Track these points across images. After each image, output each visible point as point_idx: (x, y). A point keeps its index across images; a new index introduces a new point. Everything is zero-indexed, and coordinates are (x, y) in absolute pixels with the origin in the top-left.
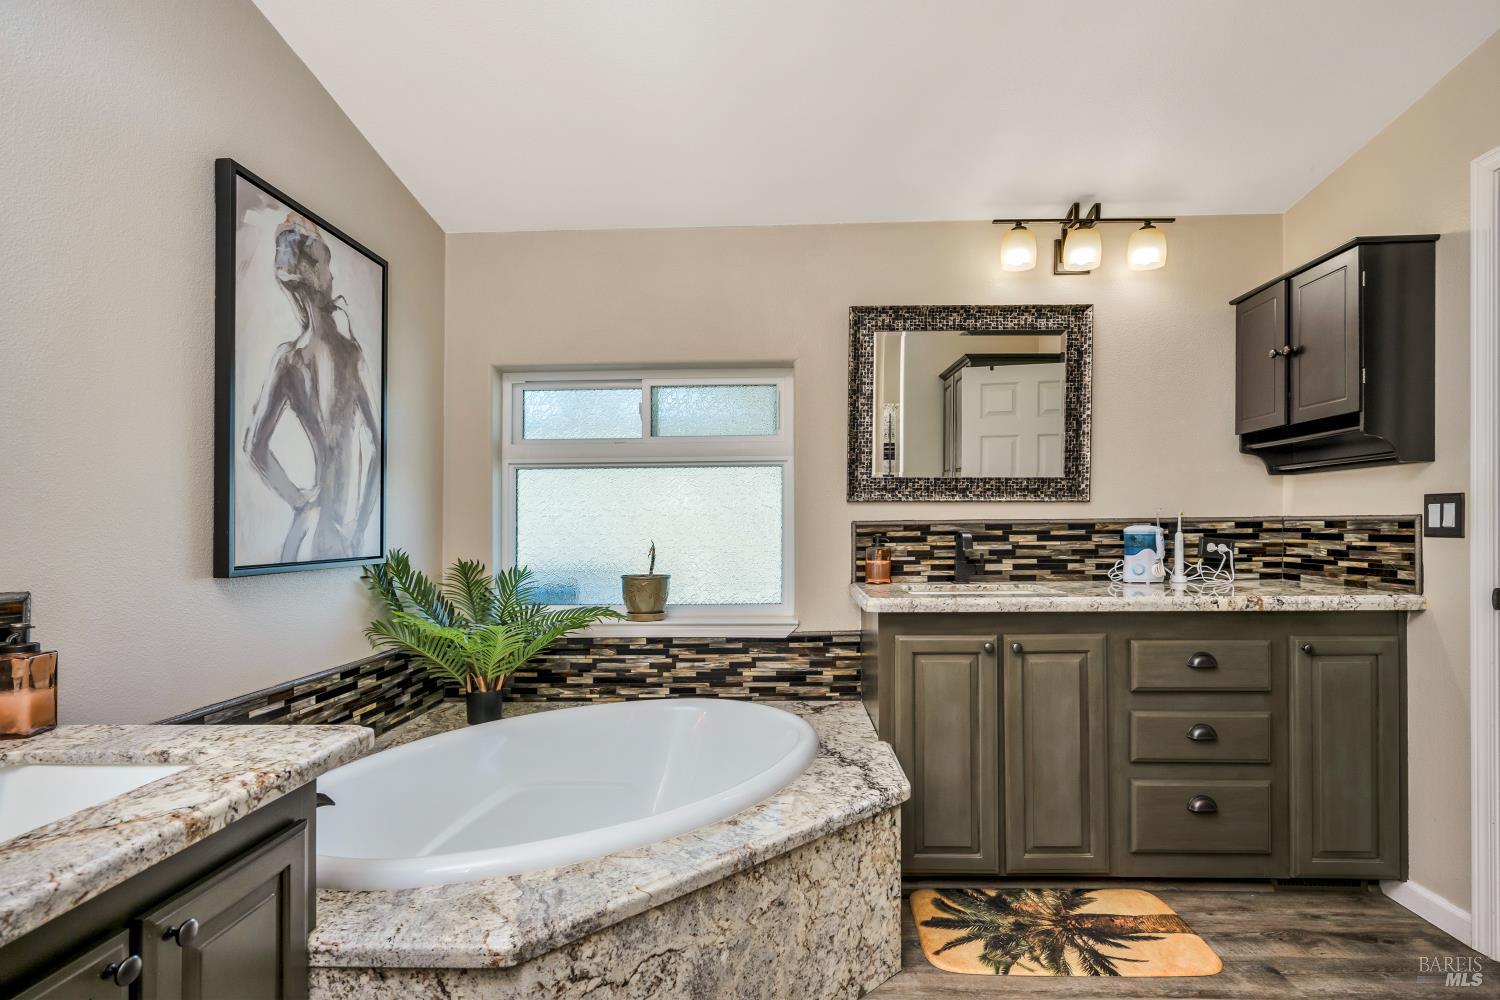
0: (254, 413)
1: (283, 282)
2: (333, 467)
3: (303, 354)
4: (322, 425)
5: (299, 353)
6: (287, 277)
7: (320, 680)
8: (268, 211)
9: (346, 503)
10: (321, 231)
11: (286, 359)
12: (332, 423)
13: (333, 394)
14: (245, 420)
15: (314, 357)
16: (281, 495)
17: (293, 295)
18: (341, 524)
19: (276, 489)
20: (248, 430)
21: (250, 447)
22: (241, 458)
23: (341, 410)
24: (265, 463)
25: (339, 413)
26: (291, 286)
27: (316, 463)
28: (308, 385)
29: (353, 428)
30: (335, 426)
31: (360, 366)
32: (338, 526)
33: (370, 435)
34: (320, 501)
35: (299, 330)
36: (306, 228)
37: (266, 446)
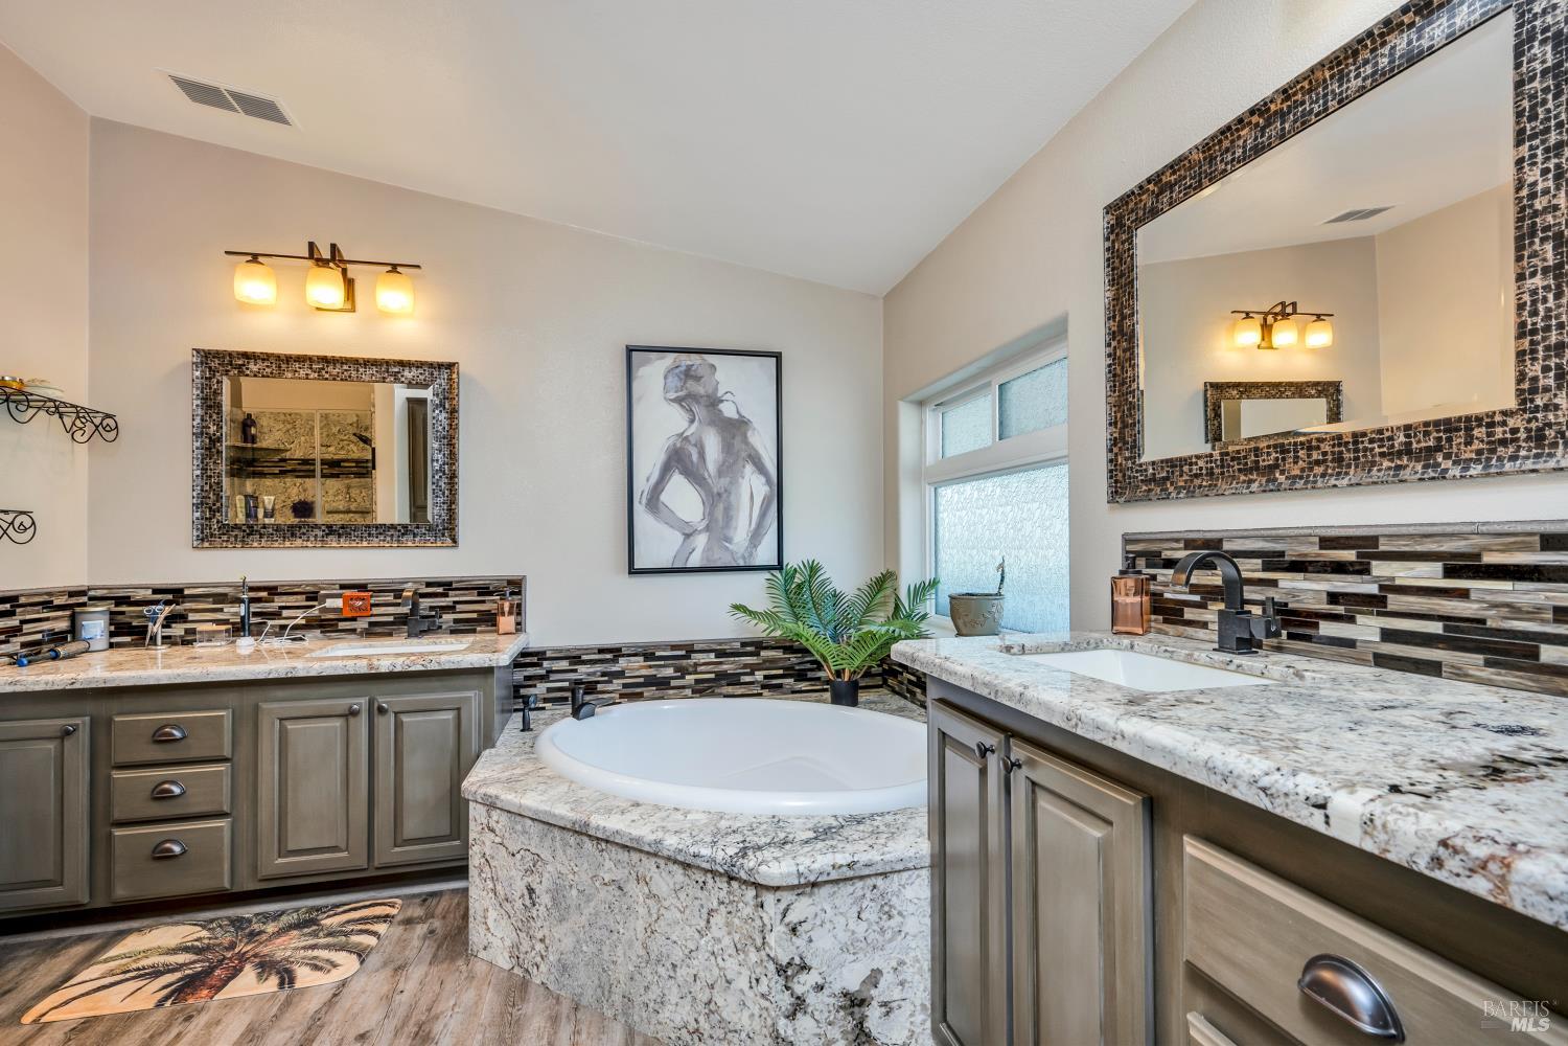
0: (648, 480)
1: (671, 400)
2: (721, 506)
3: (690, 438)
4: (709, 481)
5: (686, 439)
6: (673, 395)
7: (720, 644)
8: (659, 362)
9: (736, 528)
10: (705, 356)
11: (675, 445)
12: (720, 477)
13: (721, 457)
14: (642, 486)
15: (701, 438)
16: (672, 527)
17: (682, 405)
18: (730, 543)
19: (666, 523)
20: (642, 492)
21: (644, 501)
22: (639, 508)
23: (731, 466)
24: (657, 509)
25: (728, 468)
26: (678, 401)
27: (704, 503)
28: (695, 457)
29: (743, 478)
30: (722, 480)
31: (749, 434)
32: (727, 544)
33: (763, 480)
34: (708, 528)
35: (686, 424)
36: (686, 360)
37: (658, 498)
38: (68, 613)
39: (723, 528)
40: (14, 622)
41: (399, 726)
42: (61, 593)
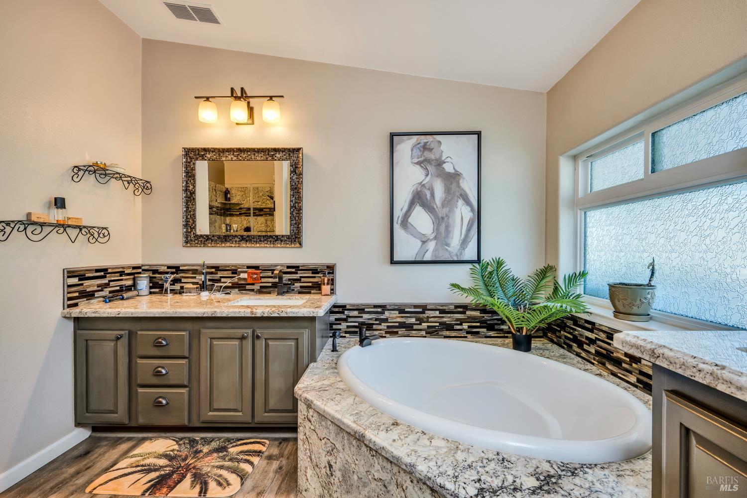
0: (401, 210)
1: (415, 163)
2: (443, 225)
3: (426, 185)
4: (437, 210)
5: (424, 185)
6: (416, 160)
7: (442, 306)
8: (409, 141)
9: (452, 238)
10: (435, 136)
11: (417, 189)
12: (443, 207)
13: (444, 195)
14: (398, 213)
15: (432, 185)
16: (415, 237)
17: (421, 166)
18: (449, 247)
19: (412, 235)
20: (399, 217)
21: (399, 222)
22: (397, 226)
23: (449, 201)
24: (407, 227)
25: (448, 202)
26: (419, 163)
27: (433, 223)
28: (428, 196)
29: (457, 208)
30: (444, 209)
31: (461, 181)
32: (447, 248)
33: (469, 209)
34: (435, 238)
35: (423, 177)
36: (424, 139)
37: (407, 221)
38: (132, 277)
39: (444, 238)
40: (105, 281)
41: (267, 346)
42: (129, 267)
